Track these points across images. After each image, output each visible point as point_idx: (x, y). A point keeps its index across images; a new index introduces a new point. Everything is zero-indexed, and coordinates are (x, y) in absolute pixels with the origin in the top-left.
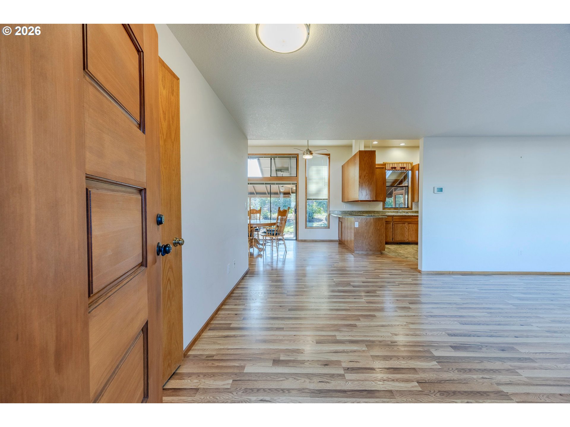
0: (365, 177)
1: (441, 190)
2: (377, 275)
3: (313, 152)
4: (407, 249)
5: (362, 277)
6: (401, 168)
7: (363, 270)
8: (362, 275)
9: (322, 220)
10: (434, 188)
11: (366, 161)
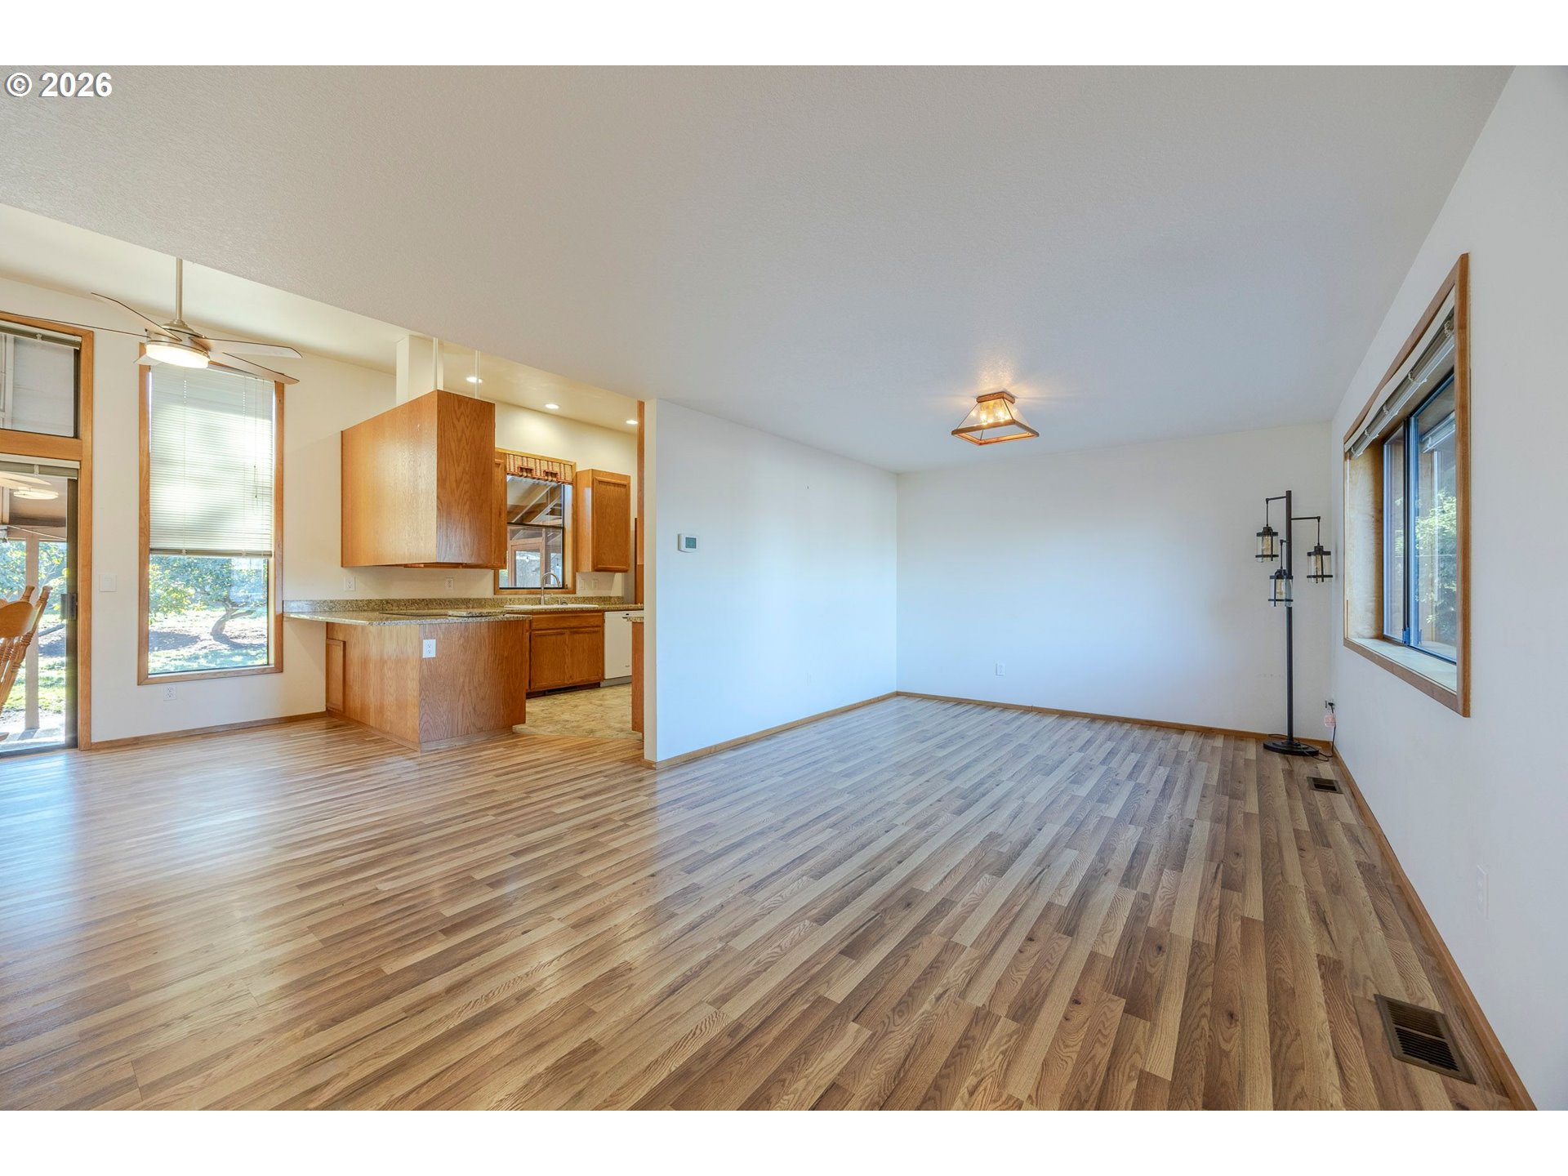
0: (458, 482)
1: (691, 543)
2: (544, 811)
3: (211, 343)
4: (576, 706)
5: (502, 834)
6: (547, 473)
7: (492, 808)
8: (497, 826)
9: (194, 640)
10: (679, 536)
11: (463, 432)
